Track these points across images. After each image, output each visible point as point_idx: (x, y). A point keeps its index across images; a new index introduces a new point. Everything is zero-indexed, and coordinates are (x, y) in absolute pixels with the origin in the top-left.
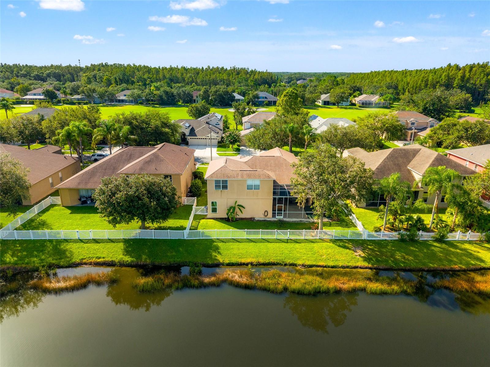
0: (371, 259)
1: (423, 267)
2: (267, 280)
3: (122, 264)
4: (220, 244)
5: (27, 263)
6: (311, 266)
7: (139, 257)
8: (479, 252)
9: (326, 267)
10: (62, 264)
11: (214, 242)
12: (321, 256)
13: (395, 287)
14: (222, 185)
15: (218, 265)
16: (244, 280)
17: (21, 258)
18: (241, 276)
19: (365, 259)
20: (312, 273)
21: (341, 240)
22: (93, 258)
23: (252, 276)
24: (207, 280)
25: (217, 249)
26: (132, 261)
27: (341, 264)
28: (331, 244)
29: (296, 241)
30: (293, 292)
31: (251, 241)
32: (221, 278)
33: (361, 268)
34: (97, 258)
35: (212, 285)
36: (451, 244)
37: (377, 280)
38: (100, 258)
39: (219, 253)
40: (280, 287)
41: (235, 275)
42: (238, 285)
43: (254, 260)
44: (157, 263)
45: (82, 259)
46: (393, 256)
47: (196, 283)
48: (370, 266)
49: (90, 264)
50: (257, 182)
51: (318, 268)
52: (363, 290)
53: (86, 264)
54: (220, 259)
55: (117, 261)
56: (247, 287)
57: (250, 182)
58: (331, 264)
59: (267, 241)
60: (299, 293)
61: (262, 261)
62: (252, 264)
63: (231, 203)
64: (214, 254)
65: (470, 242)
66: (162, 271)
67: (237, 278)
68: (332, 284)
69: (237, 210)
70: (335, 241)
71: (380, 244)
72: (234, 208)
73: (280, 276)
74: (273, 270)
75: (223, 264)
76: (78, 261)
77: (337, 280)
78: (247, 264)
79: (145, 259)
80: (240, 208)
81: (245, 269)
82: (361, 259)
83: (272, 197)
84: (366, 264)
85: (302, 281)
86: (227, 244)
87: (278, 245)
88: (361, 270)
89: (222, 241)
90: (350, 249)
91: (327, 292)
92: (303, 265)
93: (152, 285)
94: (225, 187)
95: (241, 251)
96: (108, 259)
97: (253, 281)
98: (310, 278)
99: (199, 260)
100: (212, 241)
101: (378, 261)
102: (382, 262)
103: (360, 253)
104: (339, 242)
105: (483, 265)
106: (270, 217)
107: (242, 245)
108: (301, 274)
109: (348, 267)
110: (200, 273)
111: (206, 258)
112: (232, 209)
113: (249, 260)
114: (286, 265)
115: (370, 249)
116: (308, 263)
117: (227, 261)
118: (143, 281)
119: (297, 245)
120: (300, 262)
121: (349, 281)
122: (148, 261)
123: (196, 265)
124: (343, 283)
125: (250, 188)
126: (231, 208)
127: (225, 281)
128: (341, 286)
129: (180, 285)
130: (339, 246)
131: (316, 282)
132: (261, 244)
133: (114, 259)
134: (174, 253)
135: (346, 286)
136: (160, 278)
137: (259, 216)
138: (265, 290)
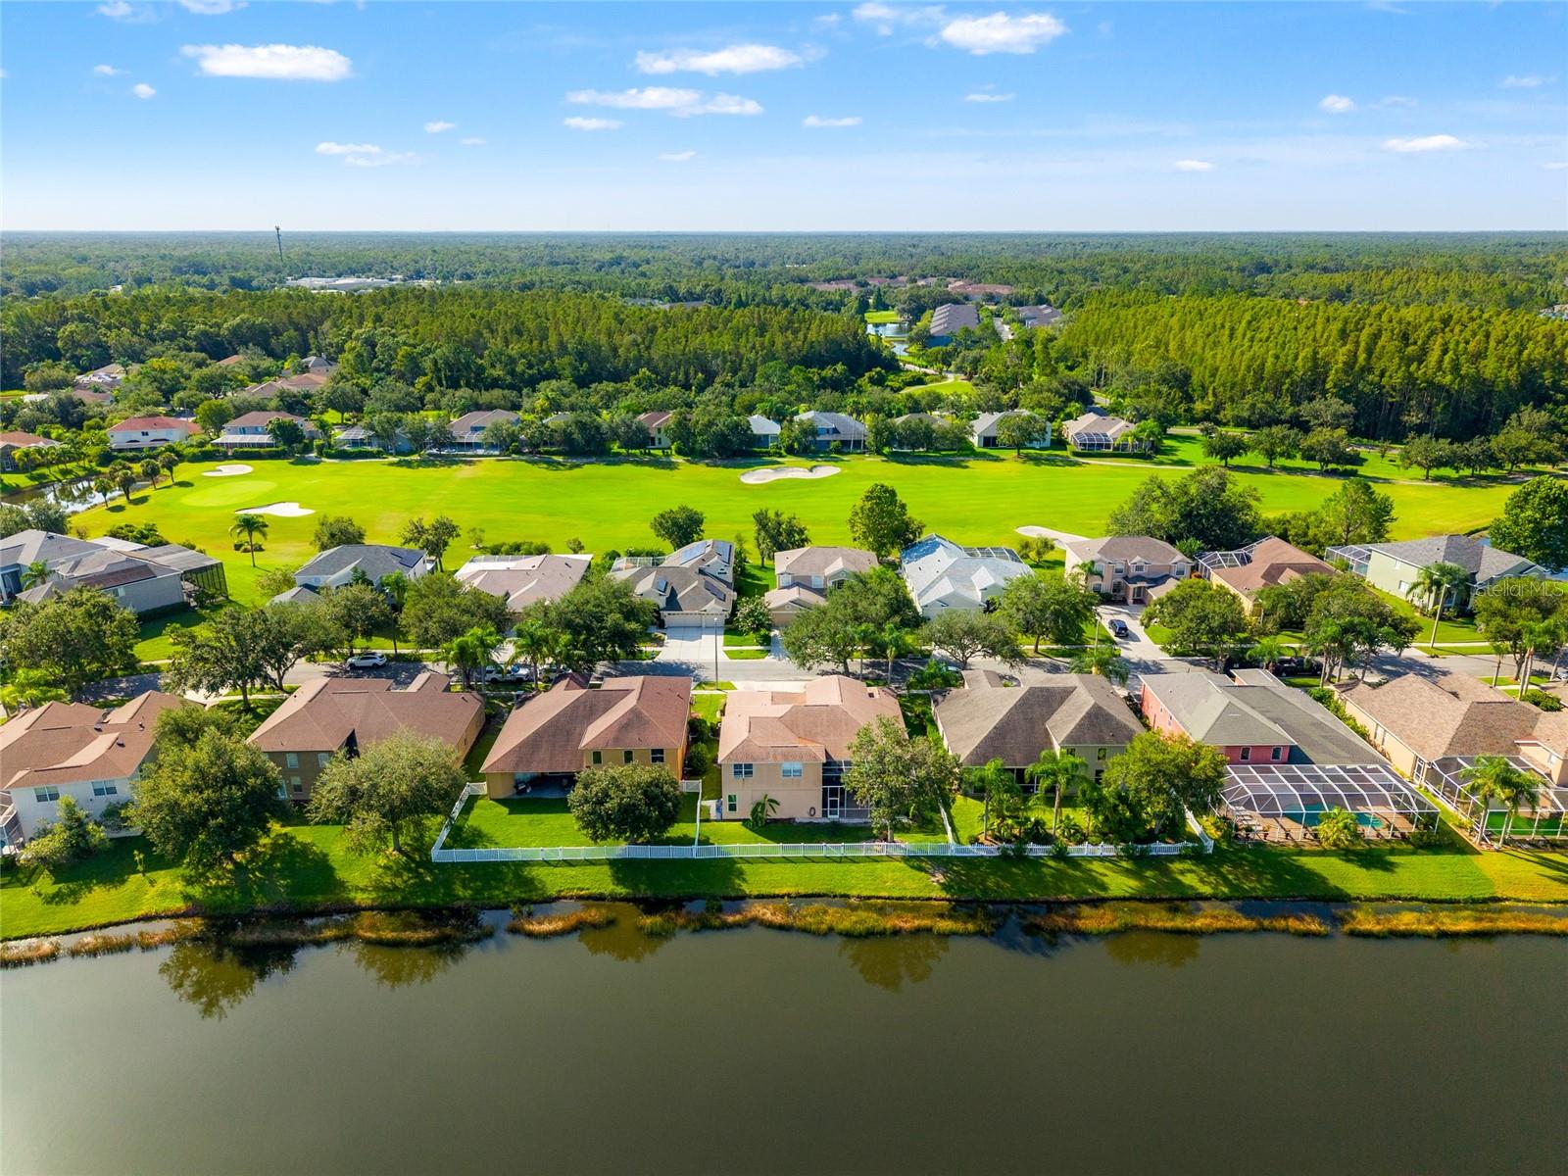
0: (952, 887)
1: (1019, 898)
2: (808, 918)
3: (614, 898)
4: (745, 867)
5: (489, 898)
6: (869, 898)
7: (635, 887)
8: (1106, 875)
9: (888, 898)
10: (535, 898)
11: (735, 863)
12: (885, 882)
13: (970, 927)
14: (744, 770)
15: (743, 897)
16: (779, 919)
17: (477, 891)
18: (774, 914)
19: (945, 887)
20: (869, 908)
21: (917, 858)
22: (573, 889)
23: (788, 912)
24: (730, 919)
25: (740, 874)
26: (628, 894)
27: (909, 894)
28: (902, 865)
29: (853, 860)
30: (840, 933)
31: (788, 860)
32: (749, 916)
33: (935, 899)
34: (578, 889)
35: (738, 925)
36: (1073, 862)
37: (950, 917)
38: (583, 889)
39: (744, 880)
40: (824, 927)
41: (766, 912)
42: (770, 926)
43: (792, 890)
44: (660, 896)
45: (560, 891)
46: (983, 882)
47: (717, 923)
48: (948, 896)
49: (571, 898)
50: (797, 766)
51: (879, 901)
52: (929, 930)
53: (565, 898)
54: (746, 889)
55: (607, 893)
56: (781, 928)
57: (787, 766)
58: (896, 894)
59: (812, 860)
60: (848, 935)
61: (802, 891)
62: (789, 896)
63: (759, 797)
64: (737, 881)
65: (1102, 859)
66: (671, 907)
67: (769, 916)
68: (890, 922)
69: (768, 807)
70: (907, 859)
71: (970, 863)
72: (764, 805)
73: (825, 912)
74: (817, 905)
75: (750, 897)
76: (554, 894)
77: (898, 917)
78: (783, 897)
79: (644, 891)
80: (774, 805)
81: (780, 903)
82: (938, 886)
83: (821, 787)
84: (943, 894)
85: (854, 918)
86: (754, 866)
87: (826, 866)
88: (936, 903)
89: (747, 861)
90: (926, 872)
91: (882, 933)
92: (859, 897)
93: (662, 926)
94: (749, 774)
95: (774, 877)
96: (594, 891)
97: (790, 920)
98: (863, 914)
99: (718, 891)
100: (732, 861)
101: (961, 890)
102: (965, 891)
103: (940, 877)
104: (914, 861)
105: (1102, 894)
106: (818, 818)
107: (775, 868)
108: (854, 909)
109: (918, 899)
110: (720, 910)
111: (727, 888)
112: (758, 808)
113: (785, 891)
114: (835, 896)
115: (954, 871)
116: (865, 893)
117: (755, 892)
118: (648, 921)
119: (853, 867)
120: (854, 892)
121: (914, 918)
122: (649, 893)
123: (714, 897)
124: (906, 922)
125: (786, 773)
126: (758, 804)
127: (754, 920)
128: (902, 924)
129: (698, 925)
130: (912, 867)
131: (870, 920)
132: (803, 865)
133: (602, 891)
134: (682, 882)
135: (907, 926)
136: (670, 918)
137: (802, 816)
138: (805, 931)
